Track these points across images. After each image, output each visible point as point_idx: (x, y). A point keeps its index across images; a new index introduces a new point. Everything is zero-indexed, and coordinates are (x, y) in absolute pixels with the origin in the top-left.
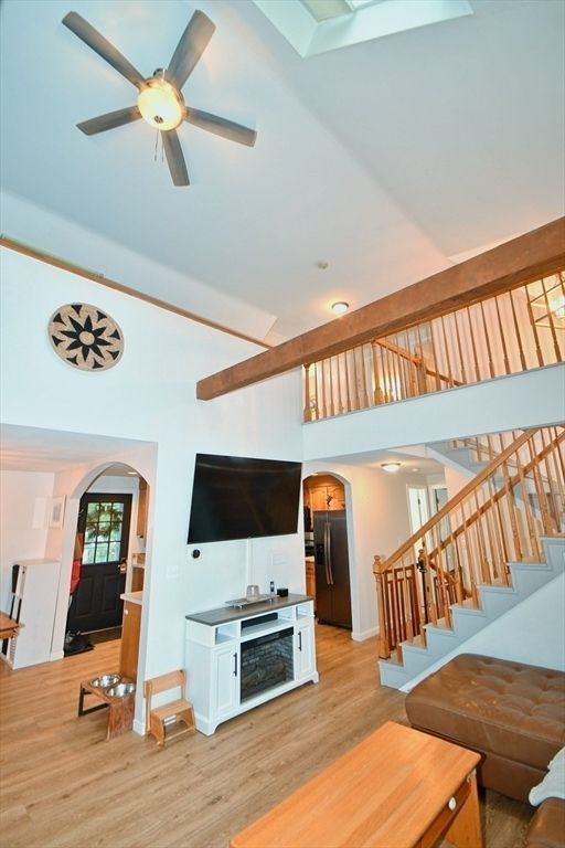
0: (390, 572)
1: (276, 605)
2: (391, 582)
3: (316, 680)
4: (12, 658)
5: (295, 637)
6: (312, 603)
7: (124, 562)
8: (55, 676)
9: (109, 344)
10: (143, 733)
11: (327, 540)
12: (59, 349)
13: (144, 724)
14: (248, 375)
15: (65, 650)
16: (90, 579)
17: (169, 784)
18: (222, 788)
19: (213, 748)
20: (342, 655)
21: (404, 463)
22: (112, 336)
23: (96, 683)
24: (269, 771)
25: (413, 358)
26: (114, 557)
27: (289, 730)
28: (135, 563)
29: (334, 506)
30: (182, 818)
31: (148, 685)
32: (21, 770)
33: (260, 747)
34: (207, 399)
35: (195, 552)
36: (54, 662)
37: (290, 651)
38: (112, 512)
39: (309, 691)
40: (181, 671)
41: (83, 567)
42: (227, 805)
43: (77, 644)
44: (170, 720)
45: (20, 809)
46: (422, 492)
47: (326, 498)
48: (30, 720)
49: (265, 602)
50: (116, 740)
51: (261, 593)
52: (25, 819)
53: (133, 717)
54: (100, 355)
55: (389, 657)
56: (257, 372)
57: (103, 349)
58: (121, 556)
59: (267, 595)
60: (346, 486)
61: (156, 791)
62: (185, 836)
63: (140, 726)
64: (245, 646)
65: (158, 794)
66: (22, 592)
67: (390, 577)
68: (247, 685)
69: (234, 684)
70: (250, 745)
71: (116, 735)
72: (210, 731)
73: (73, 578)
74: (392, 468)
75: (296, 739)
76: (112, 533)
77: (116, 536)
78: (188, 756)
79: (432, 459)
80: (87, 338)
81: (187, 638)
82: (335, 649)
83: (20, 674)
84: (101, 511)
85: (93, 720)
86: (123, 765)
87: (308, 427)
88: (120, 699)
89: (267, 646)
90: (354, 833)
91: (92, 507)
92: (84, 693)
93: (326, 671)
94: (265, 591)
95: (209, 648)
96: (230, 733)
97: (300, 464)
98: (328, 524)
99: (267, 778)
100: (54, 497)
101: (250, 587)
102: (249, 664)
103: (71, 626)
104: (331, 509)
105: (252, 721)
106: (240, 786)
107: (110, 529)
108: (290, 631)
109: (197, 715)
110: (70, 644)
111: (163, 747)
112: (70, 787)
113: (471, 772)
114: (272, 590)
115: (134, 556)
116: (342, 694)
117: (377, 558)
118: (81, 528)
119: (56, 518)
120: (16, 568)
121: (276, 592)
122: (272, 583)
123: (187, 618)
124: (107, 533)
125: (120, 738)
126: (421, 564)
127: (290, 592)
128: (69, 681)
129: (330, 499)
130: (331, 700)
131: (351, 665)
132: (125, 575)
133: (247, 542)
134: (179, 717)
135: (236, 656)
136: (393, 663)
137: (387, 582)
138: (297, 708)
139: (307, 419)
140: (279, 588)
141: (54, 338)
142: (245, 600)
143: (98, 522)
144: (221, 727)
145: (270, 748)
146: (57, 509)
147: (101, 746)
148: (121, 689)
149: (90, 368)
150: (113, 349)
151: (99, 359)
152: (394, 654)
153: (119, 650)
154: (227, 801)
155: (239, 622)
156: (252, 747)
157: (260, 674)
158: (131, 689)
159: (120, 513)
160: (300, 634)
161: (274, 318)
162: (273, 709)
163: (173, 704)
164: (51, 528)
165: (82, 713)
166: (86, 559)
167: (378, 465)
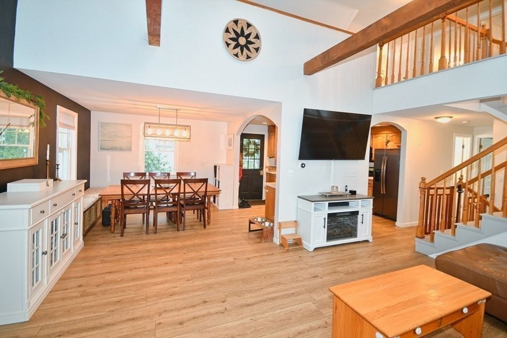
0: (433, 188)
1: (348, 198)
2: (432, 195)
3: (371, 240)
4: (218, 205)
5: (360, 217)
6: (372, 200)
7: (262, 169)
8: (236, 215)
9: (254, 43)
10: (278, 244)
11: (384, 168)
12: (229, 49)
13: (279, 240)
14: (340, 54)
15: (239, 205)
16: (247, 176)
17: (292, 265)
18: (319, 273)
19: (312, 257)
20: (388, 232)
21: (456, 117)
22: (255, 38)
23: (256, 220)
24: (343, 272)
25: (480, 30)
26: (257, 167)
27: (353, 259)
28: (267, 171)
29: (391, 146)
30: (300, 279)
31: (280, 224)
32: (230, 246)
33: (338, 262)
34: (310, 74)
35: (302, 164)
36: (235, 209)
37: (356, 223)
38: (255, 144)
39: (366, 244)
40: (296, 221)
41: (243, 170)
42: (321, 280)
43: (244, 204)
44: (290, 241)
45: (231, 259)
46: (467, 141)
47: (385, 141)
48: (229, 229)
49: (341, 195)
50: (265, 244)
51: (339, 191)
52: (234, 263)
53: (273, 237)
54: (249, 50)
55: (424, 238)
56: (346, 51)
57: (251, 46)
58: (260, 166)
59: (343, 193)
60: (403, 133)
61: (287, 266)
62: (302, 285)
63: (277, 240)
64: (330, 215)
65: (287, 268)
66: (219, 178)
67: (432, 192)
68: (330, 234)
69: (324, 232)
70: (332, 260)
71: (266, 242)
72: (311, 249)
73: (240, 175)
74: (444, 120)
75: (358, 263)
76: (256, 154)
77: (257, 156)
78: (300, 257)
79: (485, 113)
80: (242, 41)
81: (299, 207)
82: (384, 228)
83: (222, 212)
84: (249, 143)
85: (255, 234)
86: (271, 253)
87: (379, 90)
88: (267, 228)
89: (342, 219)
90: (398, 304)
91: (245, 141)
92: (250, 222)
93: (377, 238)
94: (341, 190)
95: (311, 213)
96: (322, 253)
97: (370, 116)
98: (385, 158)
99: (342, 275)
100: (228, 135)
101: (333, 187)
102: (331, 225)
103: (241, 196)
104: (388, 148)
105: (332, 250)
106: (328, 274)
107: (254, 153)
108: (357, 213)
109: (304, 242)
110: (241, 203)
111: (288, 251)
112: (249, 256)
113: (482, 300)
114: (346, 190)
115: (267, 167)
116: (387, 250)
117: (423, 179)
118: (241, 151)
119: (230, 145)
120: (215, 167)
121: (348, 191)
122: (346, 186)
123: (298, 197)
124: (253, 154)
125: (268, 243)
126: (460, 187)
127: (357, 193)
128: (242, 218)
129: (388, 142)
130: (380, 251)
131: (394, 238)
132: (262, 176)
133: (333, 162)
134: (295, 241)
135: (325, 219)
136: (426, 241)
137: (428, 195)
138: (358, 251)
139: (378, 85)
140: (351, 189)
141: (226, 42)
142: (330, 193)
143: (249, 149)
144: (316, 249)
145: (343, 263)
146: (230, 141)
147: (259, 244)
148: (267, 224)
149: (245, 59)
150: (255, 46)
151: (249, 53)
152: (428, 237)
153: (264, 209)
154: (321, 278)
155: (327, 203)
156: (333, 261)
157: (337, 231)
158: (272, 225)
159: (259, 145)
160: (363, 215)
161: (357, 11)
162: (344, 248)
163: (292, 234)
164: (228, 150)
165: (250, 231)
166: (245, 166)
167: (432, 118)
